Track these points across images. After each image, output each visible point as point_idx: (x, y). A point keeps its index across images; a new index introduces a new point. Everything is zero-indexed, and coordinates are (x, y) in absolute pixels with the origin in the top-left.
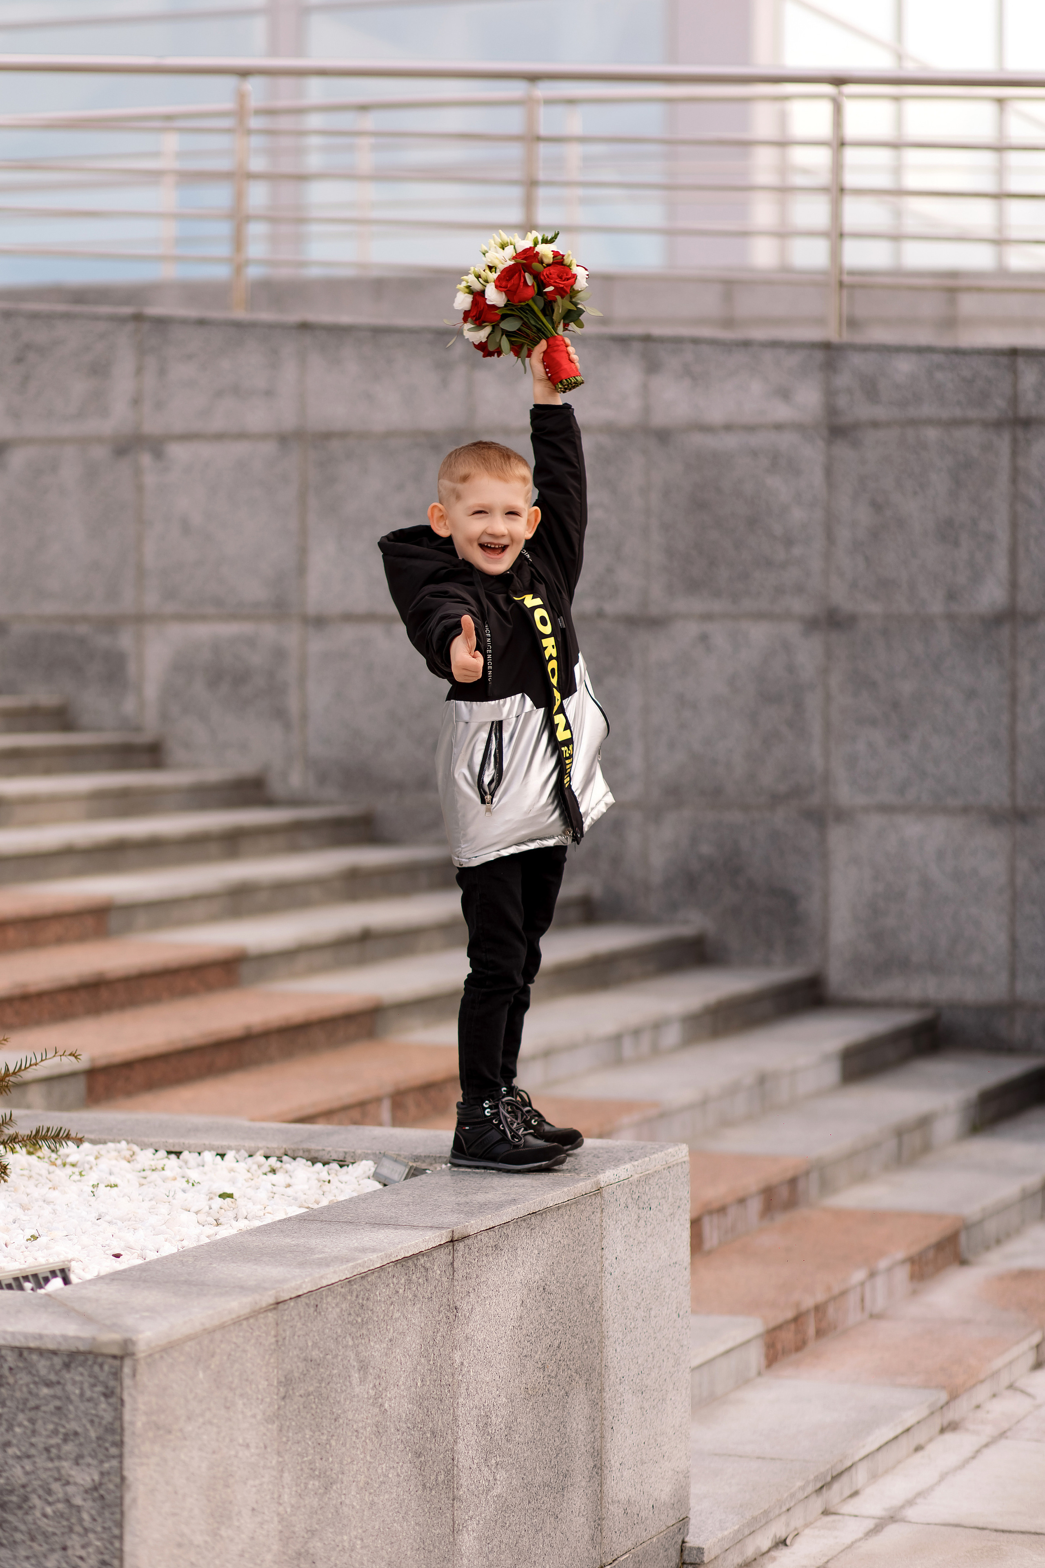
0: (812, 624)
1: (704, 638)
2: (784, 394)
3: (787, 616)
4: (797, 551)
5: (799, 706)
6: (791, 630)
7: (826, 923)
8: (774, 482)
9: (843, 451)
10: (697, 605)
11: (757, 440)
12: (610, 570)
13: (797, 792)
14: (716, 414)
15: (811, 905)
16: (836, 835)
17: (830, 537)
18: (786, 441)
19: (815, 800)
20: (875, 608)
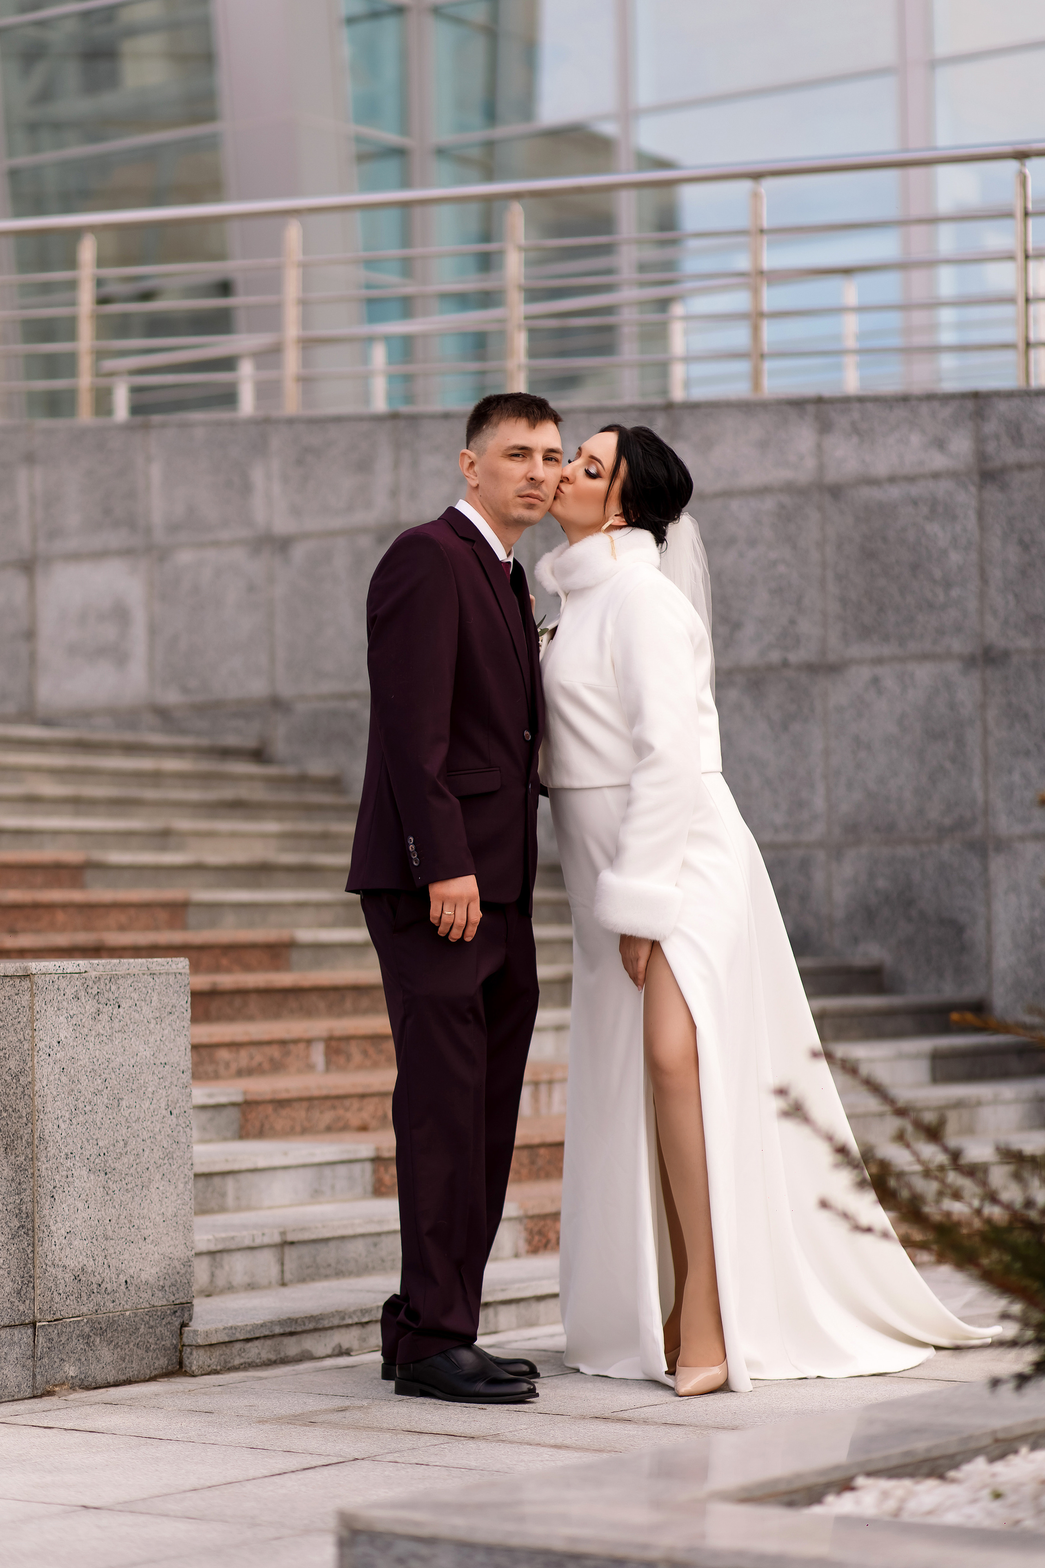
0: (970, 662)
1: (876, 681)
2: (940, 444)
3: (948, 655)
4: (955, 593)
5: (960, 742)
6: (952, 668)
7: (990, 950)
8: (933, 528)
9: (993, 494)
10: (868, 650)
11: (915, 490)
12: (793, 622)
13: (961, 825)
14: (881, 467)
15: (976, 933)
16: (997, 864)
17: (984, 578)
18: (943, 487)
19: (977, 831)
20: (1025, 643)
